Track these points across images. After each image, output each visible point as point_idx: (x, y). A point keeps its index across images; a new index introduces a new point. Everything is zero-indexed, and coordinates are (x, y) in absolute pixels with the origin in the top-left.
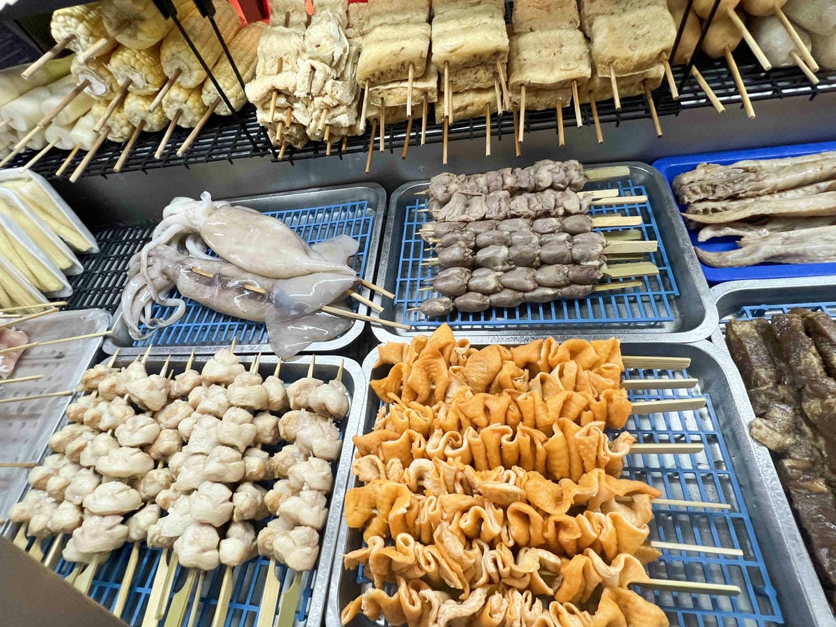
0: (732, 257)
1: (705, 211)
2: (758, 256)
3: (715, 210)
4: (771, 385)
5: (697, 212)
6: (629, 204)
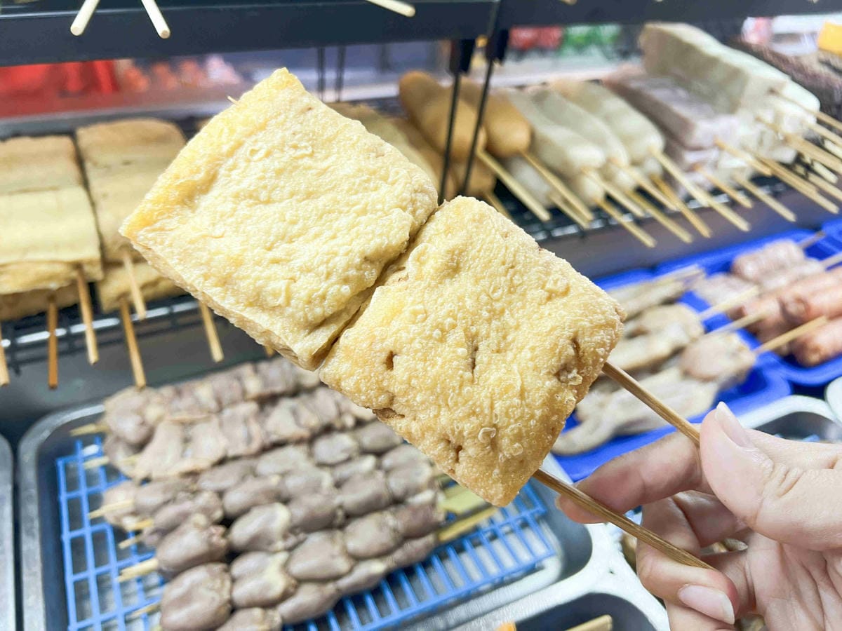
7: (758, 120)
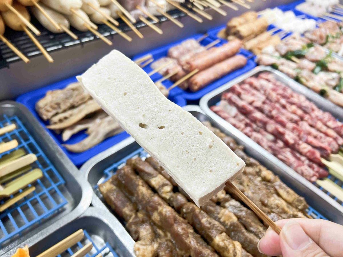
0: (87, 143)
1: (61, 121)
2: (100, 137)
3: (66, 118)
4: (134, 216)
5: (55, 123)
6: (9, 132)
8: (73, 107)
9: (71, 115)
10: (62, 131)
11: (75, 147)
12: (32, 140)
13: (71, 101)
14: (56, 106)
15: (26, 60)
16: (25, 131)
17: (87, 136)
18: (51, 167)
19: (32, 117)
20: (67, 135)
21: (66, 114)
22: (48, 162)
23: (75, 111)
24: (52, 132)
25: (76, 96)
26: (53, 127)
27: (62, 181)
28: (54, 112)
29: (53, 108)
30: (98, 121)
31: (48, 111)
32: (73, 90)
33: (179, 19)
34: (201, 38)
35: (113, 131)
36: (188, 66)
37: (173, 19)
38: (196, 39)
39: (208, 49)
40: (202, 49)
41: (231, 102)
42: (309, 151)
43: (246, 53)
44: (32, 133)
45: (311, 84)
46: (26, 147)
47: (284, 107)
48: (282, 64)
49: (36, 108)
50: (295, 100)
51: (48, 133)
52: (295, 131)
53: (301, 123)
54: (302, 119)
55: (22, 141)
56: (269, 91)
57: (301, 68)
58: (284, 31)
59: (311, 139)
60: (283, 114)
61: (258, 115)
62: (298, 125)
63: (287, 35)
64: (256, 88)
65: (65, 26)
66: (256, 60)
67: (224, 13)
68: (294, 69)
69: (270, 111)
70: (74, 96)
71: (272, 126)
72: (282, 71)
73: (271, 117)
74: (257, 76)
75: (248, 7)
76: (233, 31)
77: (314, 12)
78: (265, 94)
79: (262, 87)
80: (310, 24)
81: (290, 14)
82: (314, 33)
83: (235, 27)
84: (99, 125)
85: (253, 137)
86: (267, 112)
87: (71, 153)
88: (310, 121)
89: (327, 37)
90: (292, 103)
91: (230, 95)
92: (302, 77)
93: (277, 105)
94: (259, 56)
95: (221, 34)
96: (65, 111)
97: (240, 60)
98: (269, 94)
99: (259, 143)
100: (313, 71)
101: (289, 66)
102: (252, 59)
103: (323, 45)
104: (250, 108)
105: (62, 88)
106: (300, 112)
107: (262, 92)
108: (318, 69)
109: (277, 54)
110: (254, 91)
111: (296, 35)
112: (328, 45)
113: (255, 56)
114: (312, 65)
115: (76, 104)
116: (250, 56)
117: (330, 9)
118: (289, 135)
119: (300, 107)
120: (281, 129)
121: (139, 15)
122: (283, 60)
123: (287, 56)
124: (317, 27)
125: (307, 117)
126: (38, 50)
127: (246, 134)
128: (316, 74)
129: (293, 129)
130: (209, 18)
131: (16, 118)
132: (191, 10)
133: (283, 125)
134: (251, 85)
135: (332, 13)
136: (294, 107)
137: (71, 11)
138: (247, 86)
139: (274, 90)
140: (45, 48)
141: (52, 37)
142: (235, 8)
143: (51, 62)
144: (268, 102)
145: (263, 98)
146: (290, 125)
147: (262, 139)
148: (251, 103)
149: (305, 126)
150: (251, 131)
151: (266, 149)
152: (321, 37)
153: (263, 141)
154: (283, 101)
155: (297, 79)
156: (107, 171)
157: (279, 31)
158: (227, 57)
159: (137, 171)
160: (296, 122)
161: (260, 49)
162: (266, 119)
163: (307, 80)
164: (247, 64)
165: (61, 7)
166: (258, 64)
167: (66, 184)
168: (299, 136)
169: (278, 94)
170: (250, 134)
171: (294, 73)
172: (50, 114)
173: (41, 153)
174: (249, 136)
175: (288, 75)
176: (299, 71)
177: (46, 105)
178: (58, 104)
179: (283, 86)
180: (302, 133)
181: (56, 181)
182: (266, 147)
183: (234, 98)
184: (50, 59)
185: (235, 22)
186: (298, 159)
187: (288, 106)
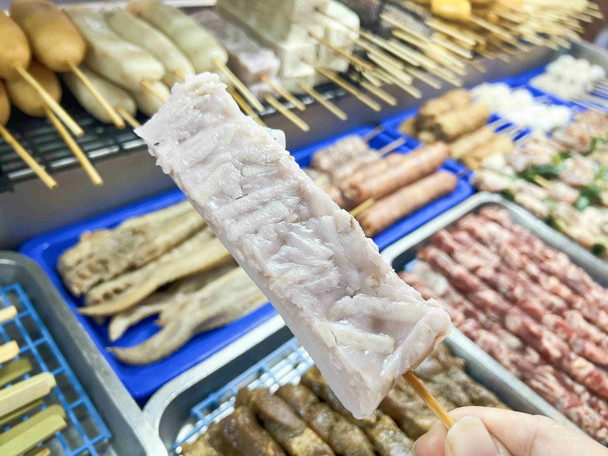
0: (158, 344)
2: (184, 332)
3: (117, 292)
5: (96, 303)
7: (310, 35)
8: (132, 268)
9: (129, 286)
10: (108, 319)
11: (134, 353)
12: (47, 338)
13: (130, 257)
14: (100, 266)
15: (50, 182)
16: (35, 316)
17: (157, 329)
18: (84, 399)
19: (49, 288)
20: (117, 329)
21: (119, 283)
22: (78, 387)
23: (136, 276)
24: (90, 321)
25: (141, 245)
26: (91, 311)
27: (104, 434)
28: (96, 278)
29: (93, 270)
30: (180, 297)
31: (83, 277)
32: (135, 232)
33: (336, 101)
34: (372, 133)
35: (210, 320)
36: (354, 192)
37: (324, 100)
38: (361, 135)
39: (385, 156)
40: (374, 155)
41: (435, 266)
42: (590, 375)
43: (452, 165)
44: (49, 321)
45: (575, 232)
46: (35, 351)
47: (535, 280)
48: (520, 190)
49: (60, 267)
50: (554, 266)
51: (80, 326)
52: (560, 330)
53: (568, 314)
54: (570, 305)
55: (28, 339)
56: (506, 247)
57: (554, 199)
58: (516, 127)
59: (590, 348)
60: (534, 295)
61: (489, 296)
62: (564, 317)
63: (522, 134)
64: (480, 240)
65: (128, 112)
66: (473, 179)
67: (416, 94)
68: (543, 201)
69: (511, 289)
70: (136, 245)
71: (515, 320)
72: (521, 205)
73: (513, 301)
74: (476, 211)
75: (457, 83)
76: (429, 123)
77: (564, 93)
78: (498, 253)
79: (493, 238)
80: (560, 115)
81: (523, 95)
82: (569, 132)
83: (432, 117)
84: (183, 307)
85: (480, 341)
86: (504, 289)
87: (123, 367)
88: (585, 311)
89: (594, 141)
90: (549, 273)
91: (433, 252)
92: (558, 217)
93: (522, 276)
94: (477, 175)
95: (405, 127)
96: (116, 276)
97: (444, 180)
98: (506, 253)
99: (492, 354)
100: (575, 205)
101: (532, 195)
102: (465, 178)
103: (586, 154)
104: (473, 280)
105: (112, 226)
106: (566, 292)
107: (493, 248)
108: (584, 201)
109: (509, 171)
110: (478, 247)
111: (538, 134)
112: (596, 155)
113: (471, 172)
114: (573, 194)
115: (138, 262)
116: (461, 171)
117: (590, 88)
118: (549, 339)
119: (564, 281)
120: (534, 328)
121: (266, 93)
122: (521, 183)
123: (528, 174)
124: (573, 120)
125: (579, 302)
126: (72, 155)
127: (467, 334)
128: (581, 210)
129: (557, 326)
130: (391, 101)
131: (17, 287)
132: (357, 85)
133: (537, 318)
134: (471, 232)
135: (593, 94)
136: (553, 282)
137: (141, 85)
138: (463, 236)
139: (514, 244)
140: (86, 153)
141: (100, 130)
142: (436, 85)
143: (99, 185)
144: (504, 268)
145: (495, 261)
146: (550, 319)
147: (498, 346)
148: (473, 271)
149: (576, 320)
150: (476, 328)
151: (507, 368)
152: (582, 140)
153: (501, 351)
154: (533, 269)
155: (550, 221)
156: (197, 410)
157: (507, 126)
158: (424, 175)
159: (261, 420)
160: (559, 312)
161: (479, 159)
162: (505, 305)
163: (568, 224)
164: (458, 188)
165: (124, 76)
166: (476, 190)
167: (112, 441)
168: (567, 340)
169: (523, 253)
170: (474, 333)
171: (542, 208)
172: (87, 283)
173: (64, 366)
174: (473, 339)
175: (533, 212)
176: (551, 204)
177: (79, 262)
178: (104, 263)
179: (526, 234)
180: (574, 337)
181: (92, 434)
182: (506, 362)
183: (443, 259)
184: (97, 179)
185: (433, 108)
186: (570, 389)
187: (543, 278)
